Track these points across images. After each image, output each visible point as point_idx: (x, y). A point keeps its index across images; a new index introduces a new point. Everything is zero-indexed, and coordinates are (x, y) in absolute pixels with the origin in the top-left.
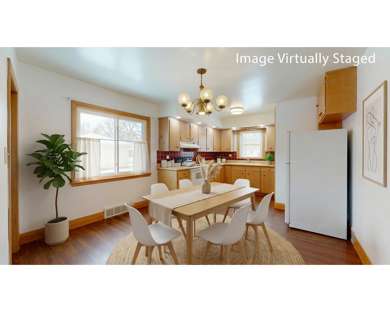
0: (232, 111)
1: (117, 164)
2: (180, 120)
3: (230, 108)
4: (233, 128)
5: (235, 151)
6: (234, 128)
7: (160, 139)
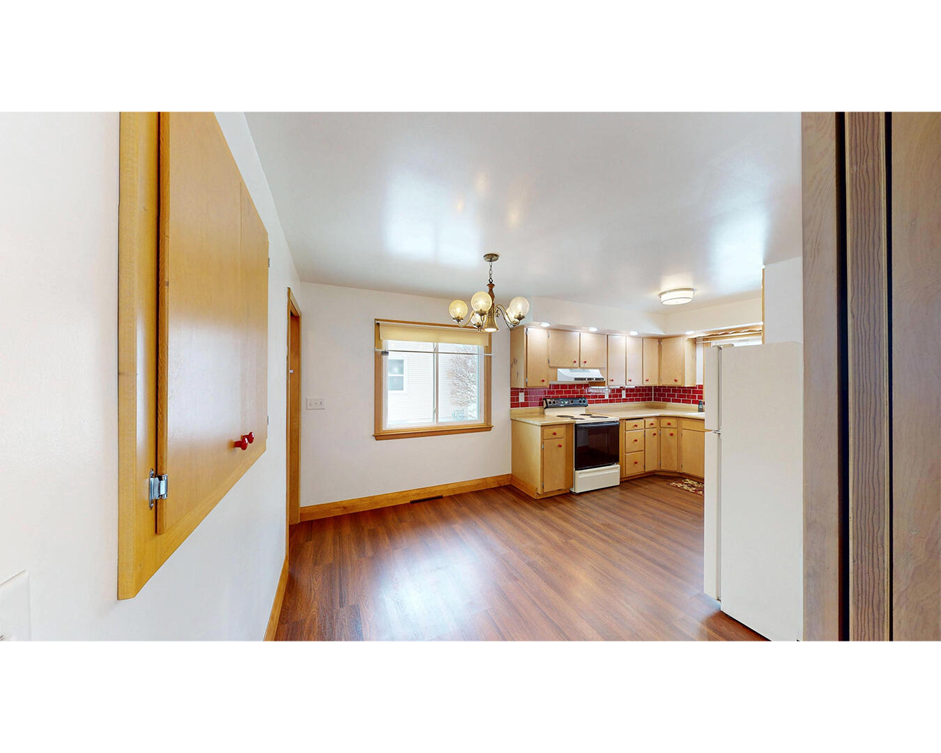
0: (664, 297)
1: (436, 411)
2: (548, 329)
3: (660, 292)
4: (688, 333)
5: (698, 384)
6: (692, 334)
7: (511, 366)
